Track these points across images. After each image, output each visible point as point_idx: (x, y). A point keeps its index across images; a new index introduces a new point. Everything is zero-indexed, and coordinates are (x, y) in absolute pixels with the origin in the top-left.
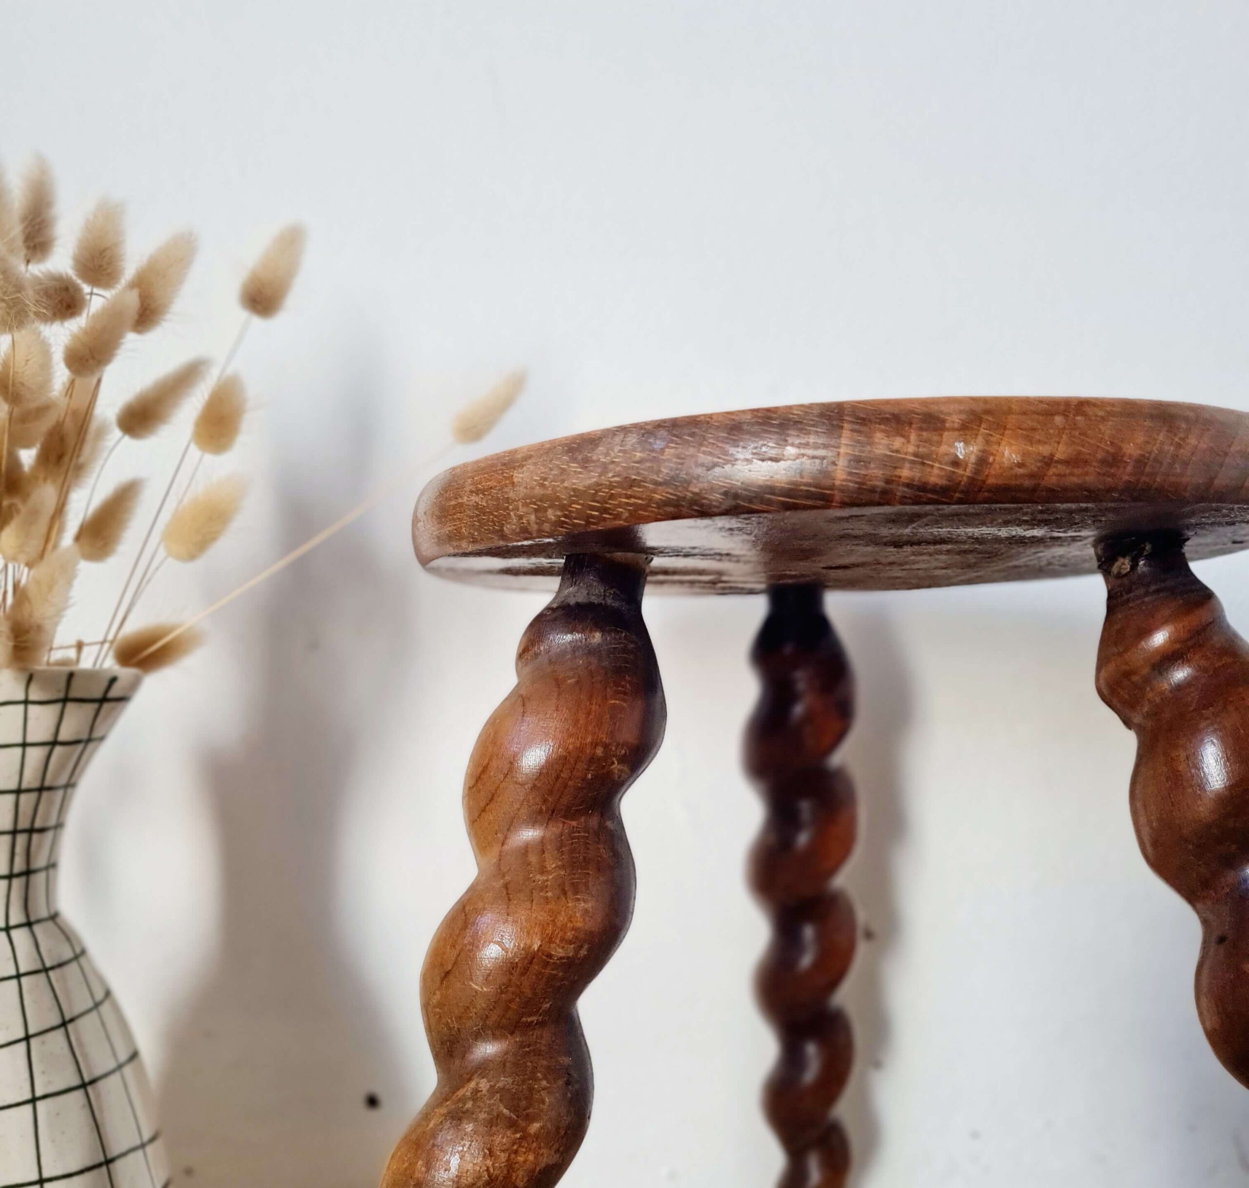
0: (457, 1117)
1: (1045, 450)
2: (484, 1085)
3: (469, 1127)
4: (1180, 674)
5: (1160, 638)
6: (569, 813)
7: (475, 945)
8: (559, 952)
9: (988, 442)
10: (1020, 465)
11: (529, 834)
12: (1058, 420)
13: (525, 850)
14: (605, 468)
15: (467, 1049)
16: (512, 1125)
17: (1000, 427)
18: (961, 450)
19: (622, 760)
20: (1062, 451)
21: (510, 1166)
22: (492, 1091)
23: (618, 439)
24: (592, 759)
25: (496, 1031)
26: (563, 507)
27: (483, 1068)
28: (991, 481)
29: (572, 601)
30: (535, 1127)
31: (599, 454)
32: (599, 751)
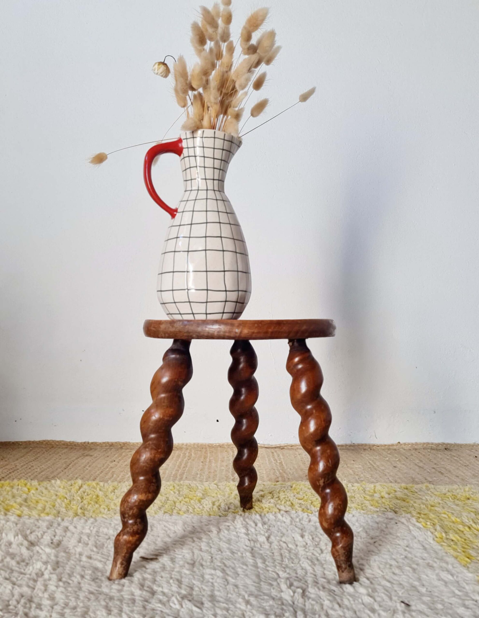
0: (145, 448)
1: (253, 331)
2: (151, 442)
3: (147, 449)
4: (300, 366)
5: (297, 359)
6: (170, 392)
7: (151, 416)
8: (166, 418)
9: (242, 329)
10: (248, 333)
11: (163, 395)
12: (256, 325)
13: (161, 399)
14: (176, 328)
15: (148, 436)
16: (155, 450)
17: (245, 326)
18: (237, 330)
19: (181, 382)
20: (256, 331)
21: (155, 457)
22: (152, 444)
23: (178, 323)
24: (175, 381)
25: (153, 433)
26: (168, 334)
27: (152, 439)
28: (243, 336)
29: (174, 348)
30: (160, 450)
31: (175, 325)
32: (176, 380)
